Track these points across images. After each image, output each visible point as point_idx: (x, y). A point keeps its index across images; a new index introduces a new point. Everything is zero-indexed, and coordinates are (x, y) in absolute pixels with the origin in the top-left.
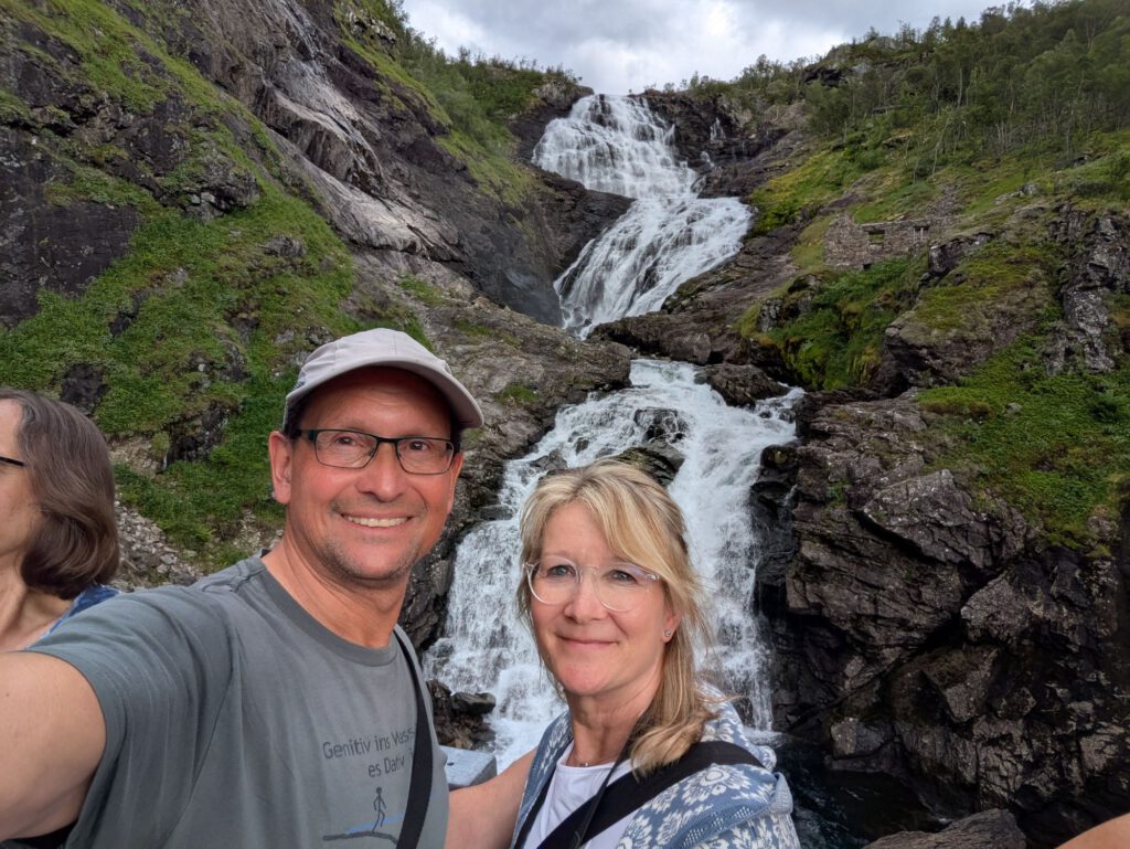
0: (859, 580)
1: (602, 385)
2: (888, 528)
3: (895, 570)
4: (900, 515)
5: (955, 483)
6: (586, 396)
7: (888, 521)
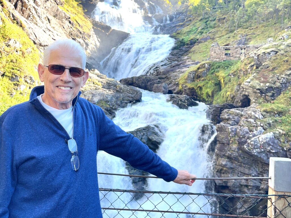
0: (241, 172)
1: (133, 101)
2: (253, 153)
3: (254, 168)
4: (257, 148)
5: (275, 137)
6: (127, 105)
7: (253, 150)
